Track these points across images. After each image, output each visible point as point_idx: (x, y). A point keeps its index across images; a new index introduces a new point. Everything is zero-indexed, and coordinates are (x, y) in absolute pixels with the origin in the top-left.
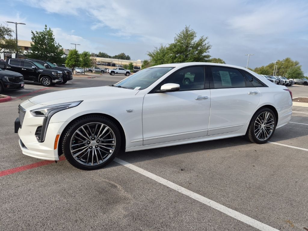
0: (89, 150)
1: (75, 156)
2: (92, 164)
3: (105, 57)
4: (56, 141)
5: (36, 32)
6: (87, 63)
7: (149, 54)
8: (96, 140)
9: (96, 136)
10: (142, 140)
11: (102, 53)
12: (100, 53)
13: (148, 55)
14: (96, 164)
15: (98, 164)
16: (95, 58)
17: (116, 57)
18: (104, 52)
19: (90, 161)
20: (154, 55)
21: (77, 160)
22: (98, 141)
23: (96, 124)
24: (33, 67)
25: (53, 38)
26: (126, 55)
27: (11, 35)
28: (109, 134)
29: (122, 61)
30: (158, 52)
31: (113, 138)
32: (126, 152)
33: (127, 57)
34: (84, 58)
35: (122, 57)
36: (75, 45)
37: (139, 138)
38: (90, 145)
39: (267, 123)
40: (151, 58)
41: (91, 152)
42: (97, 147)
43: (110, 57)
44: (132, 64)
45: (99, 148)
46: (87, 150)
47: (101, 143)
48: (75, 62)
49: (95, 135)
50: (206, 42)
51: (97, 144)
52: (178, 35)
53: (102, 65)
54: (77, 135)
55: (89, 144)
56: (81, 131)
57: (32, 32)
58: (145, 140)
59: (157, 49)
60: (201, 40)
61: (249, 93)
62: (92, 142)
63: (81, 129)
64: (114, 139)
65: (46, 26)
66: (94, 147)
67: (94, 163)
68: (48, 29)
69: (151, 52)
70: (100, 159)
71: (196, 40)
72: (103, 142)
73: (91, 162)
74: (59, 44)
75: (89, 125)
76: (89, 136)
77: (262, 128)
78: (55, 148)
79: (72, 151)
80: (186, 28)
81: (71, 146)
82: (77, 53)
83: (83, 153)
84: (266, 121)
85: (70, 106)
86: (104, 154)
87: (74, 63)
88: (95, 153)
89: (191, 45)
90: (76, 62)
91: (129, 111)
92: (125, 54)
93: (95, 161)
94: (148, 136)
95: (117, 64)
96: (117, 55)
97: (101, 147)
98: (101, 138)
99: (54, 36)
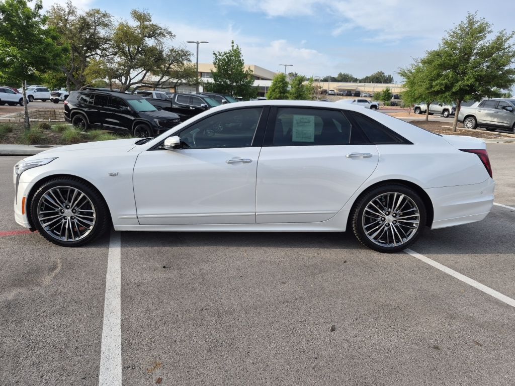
0: (63, 220)
1: (44, 226)
2: (65, 239)
3: (347, 82)
4: (23, 205)
5: (219, 52)
6: (302, 93)
8: (71, 209)
10: (136, 216)
11: (344, 75)
12: (340, 75)
13: (399, 73)
14: (70, 240)
15: (74, 240)
16: (321, 84)
17: (367, 80)
18: (348, 73)
19: (63, 235)
20: (411, 73)
21: (47, 232)
22: (74, 211)
23: (67, 189)
24: (202, 105)
25: (241, 59)
26: (386, 74)
27: (190, 61)
28: (86, 203)
29: (374, 87)
30: (419, 68)
31: (91, 210)
32: (116, 231)
33: (387, 79)
34: (297, 87)
35: (378, 79)
36: (285, 67)
37: (131, 213)
38: (64, 215)
40: (405, 80)
41: (65, 223)
42: (73, 219)
43: (355, 80)
44: (389, 90)
45: (75, 221)
46: (60, 220)
47: (78, 214)
48: (281, 94)
51: (73, 214)
52: (451, 32)
53: (338, 95)
54: (45, 199)
55: (62, 213)
56: (49, 195)
57: (215, 54)
58: (140, 218)
60: (499, 38)
61: (347, 156)
62: (66, 211)
63: (49, 193)
64: (94, 211)
65: (233, 43)
66: (69, 218)
67: (68, 238)
68: (235, 48)
69: (404, 68)
70: (76, 234)
71: (489, 39)
72: (80, 213)
73: (65, 237)
74: (249, 69)
75: (59, 188)
77: (388, 224)
78: (23, 213)
79: (40, 219)
80: (469, 16)
81: (38, 212)
82: (284, 80)
83: (55, 223)
84: (396, 211)
87: (279, 95)
89: (475, 51)
90: (282, 94)
91: (113, 175)
92: (383, 73)
93: (70, 236)
94: (143, 212)
95: (363, 92)
96: (369, 75)
97: (78, 220)
98: (76, 206)
99: (242, 56)
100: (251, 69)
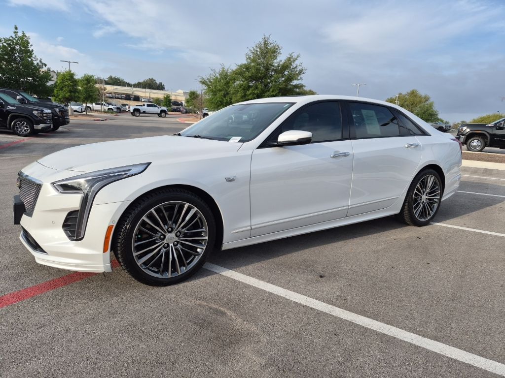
0: (163, 250)
1: (139, 263)
2: (169, 275)
3: (119, 85)
4: (107, 238)
6: (91, 94)
7: (201, 80)
8: (176, 232)
9: (176, 225)
10: (250, 228)
11: (115, 78)
12: (111, 78)
13: (201, 82)
14: (176, 274)
15: (180, 274)
16: (103, 86)
17: (139, 85)
18: (119, 77)
19: (166, 270)
22: (178, 234)
23: (175, 204)
25: (31, 49)
26: (158, 81)
28: (197, 221)
29: (150, 93)
30: (217, 78)
31: (202, 228)
32: (224, 251)
33: (159, 86)
34: (85, 86)
35: (150, 85)
36: (68, 63)
37: (245, 225)
38: (165, 241)
39: (430, 193)
40: (206, 88)
41: (167, 253)
42: (177, 245)
43: (129, 85)
44: (169, 97)
45: (179, 247)
46: (160, 250)
47: (183, 237)
48: (70, 93)
49: (173, 223)
50: (297, 62)
51: (177, 239)
52: (252, 49)
53: (116, 98)
54: (144, 224)
55: (163, 239)
56: (151, 217)
58: (254, 229)
59: (214, 73)
60: (289, 59)
61: (406, 146)
62: (168, 236)
63: (151, 213)
64: (205, 229)
65: (16, 28)
66: (171, 245)
67: (172, 272)
68: (20, 34)
69: (205, 78)
70: (182, 264)
71: (281, 59)
72: (185, 235)
73: (168, 271)
74: (41, 61)
75: (163, 205)
76: (164, 225)
77: (423, 202)
78: (105, 251)
79: (135, 254)
80: (265, 38)
81: (134, 244)
82: (72, 77)
83: (153, 257)
84: (428, 190)
85: (129, 173)
86: (187, 255)
87: (69, 94)
88: (173, 255)
89: (273, 68)
90: (72, 94)
91: (230, 180)
92: (154, 80)
93: (175, 270)
94: (259, 221)
95: (142, 97)
96: (141, 81)
97: (182, 244)
98: (183, 228)
99: (32, 45)
100: (43, 62)
